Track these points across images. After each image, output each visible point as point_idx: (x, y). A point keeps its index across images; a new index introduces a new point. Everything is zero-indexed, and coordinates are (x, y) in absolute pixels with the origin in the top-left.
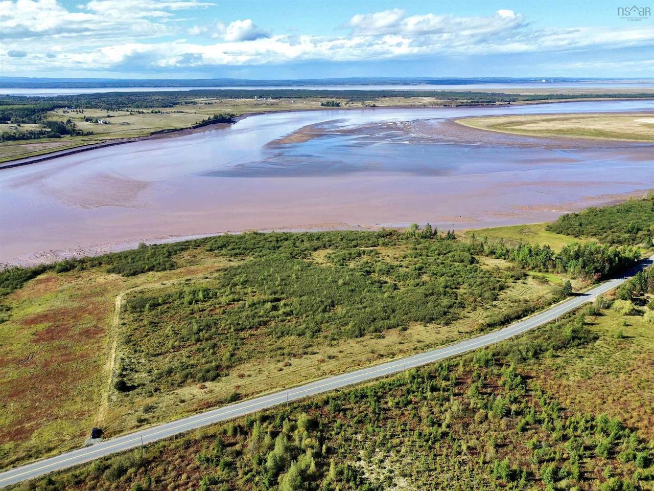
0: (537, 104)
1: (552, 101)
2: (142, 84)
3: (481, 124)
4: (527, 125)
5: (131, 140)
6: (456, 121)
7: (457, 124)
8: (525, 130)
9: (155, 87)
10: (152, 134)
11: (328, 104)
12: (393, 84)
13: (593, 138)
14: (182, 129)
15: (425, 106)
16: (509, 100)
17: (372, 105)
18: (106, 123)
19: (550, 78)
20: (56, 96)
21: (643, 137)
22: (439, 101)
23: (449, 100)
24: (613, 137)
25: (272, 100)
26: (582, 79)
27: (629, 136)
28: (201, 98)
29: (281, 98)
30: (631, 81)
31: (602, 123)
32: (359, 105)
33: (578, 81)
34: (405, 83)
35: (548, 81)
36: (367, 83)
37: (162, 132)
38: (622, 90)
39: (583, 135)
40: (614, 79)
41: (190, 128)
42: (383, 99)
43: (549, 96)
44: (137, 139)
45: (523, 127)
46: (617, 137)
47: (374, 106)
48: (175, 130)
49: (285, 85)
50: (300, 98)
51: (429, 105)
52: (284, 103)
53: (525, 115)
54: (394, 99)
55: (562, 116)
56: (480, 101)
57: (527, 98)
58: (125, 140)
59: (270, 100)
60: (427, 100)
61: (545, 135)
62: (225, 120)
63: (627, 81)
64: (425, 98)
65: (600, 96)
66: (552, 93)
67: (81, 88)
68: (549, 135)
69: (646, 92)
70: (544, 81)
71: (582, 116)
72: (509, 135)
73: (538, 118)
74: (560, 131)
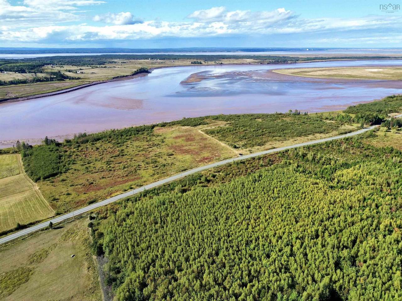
0: (310, 62)
1: (318, 61)
2: (67, 51)
3: (287, 72)
4: (311, 73)
5: (104, 81)
6: (273, 71)
7: (274, 72)
8: (311, 75)
9: (76, 53)
10: (114, 78)
11: (195, 63)
12: (221, 51)
13: (347, 78)
14: (127, 76)
15: (250, 64)
16: (295, 60)
17: (220, 63)
18: (82, 73)
19: (311, 48)
20: (23, 58)
21: (373, 78)
22: (257, 61)
23: (262, 60)
24: (357, 78)
25: (160, 61)
26: (329, 48)
27: (366, 77)
28: (115, 59)
29: (164, 59)
30: (356, 49)
31: (349, 71)
32: (213, 63)
33: (327, 49)
34: (229, 51)
35: (310, 50)
36: (205, 51)
37: (117, 77)
38: (354, 55)
39: (342, 77)
40: (347, 49)
41: (131, 75)
42: (223, 60)
43: (315, 58)
44: (107, 81)
45: (310, 74)
46: (359, 78)
47: (222, 64)
48: (124, 76)
49: (156, 52)
50: (176, 59)
51: (252, 63)
52: (168, 62)
53: (308, 68)
54: (230, 60)
55: (327, 68)
56: (280, 60)
57: (304, 59)
58: (102, 82)
59: (159, 61)
60: (249, 60)
61: (323, 77)
62: (143, 72)
63: (355, 50)
64: (247, 59)
65: (343, 58)
66: (316, 57)
67: (29, 53)
68: (325, 77)
69: (367, 56)
70: (308, 50)
71: (338, 68)
72: (305, 77)
73: (315, 69)
74: (329, 75)
